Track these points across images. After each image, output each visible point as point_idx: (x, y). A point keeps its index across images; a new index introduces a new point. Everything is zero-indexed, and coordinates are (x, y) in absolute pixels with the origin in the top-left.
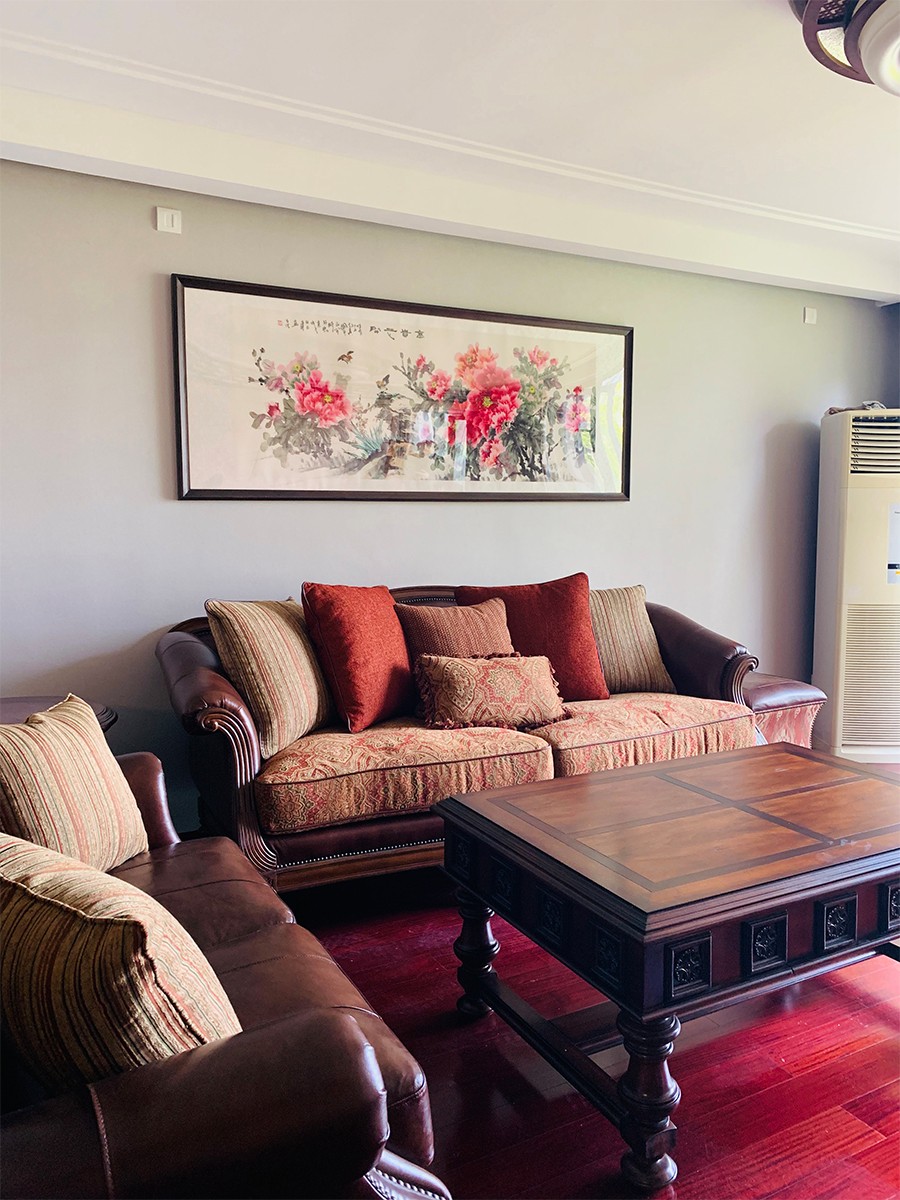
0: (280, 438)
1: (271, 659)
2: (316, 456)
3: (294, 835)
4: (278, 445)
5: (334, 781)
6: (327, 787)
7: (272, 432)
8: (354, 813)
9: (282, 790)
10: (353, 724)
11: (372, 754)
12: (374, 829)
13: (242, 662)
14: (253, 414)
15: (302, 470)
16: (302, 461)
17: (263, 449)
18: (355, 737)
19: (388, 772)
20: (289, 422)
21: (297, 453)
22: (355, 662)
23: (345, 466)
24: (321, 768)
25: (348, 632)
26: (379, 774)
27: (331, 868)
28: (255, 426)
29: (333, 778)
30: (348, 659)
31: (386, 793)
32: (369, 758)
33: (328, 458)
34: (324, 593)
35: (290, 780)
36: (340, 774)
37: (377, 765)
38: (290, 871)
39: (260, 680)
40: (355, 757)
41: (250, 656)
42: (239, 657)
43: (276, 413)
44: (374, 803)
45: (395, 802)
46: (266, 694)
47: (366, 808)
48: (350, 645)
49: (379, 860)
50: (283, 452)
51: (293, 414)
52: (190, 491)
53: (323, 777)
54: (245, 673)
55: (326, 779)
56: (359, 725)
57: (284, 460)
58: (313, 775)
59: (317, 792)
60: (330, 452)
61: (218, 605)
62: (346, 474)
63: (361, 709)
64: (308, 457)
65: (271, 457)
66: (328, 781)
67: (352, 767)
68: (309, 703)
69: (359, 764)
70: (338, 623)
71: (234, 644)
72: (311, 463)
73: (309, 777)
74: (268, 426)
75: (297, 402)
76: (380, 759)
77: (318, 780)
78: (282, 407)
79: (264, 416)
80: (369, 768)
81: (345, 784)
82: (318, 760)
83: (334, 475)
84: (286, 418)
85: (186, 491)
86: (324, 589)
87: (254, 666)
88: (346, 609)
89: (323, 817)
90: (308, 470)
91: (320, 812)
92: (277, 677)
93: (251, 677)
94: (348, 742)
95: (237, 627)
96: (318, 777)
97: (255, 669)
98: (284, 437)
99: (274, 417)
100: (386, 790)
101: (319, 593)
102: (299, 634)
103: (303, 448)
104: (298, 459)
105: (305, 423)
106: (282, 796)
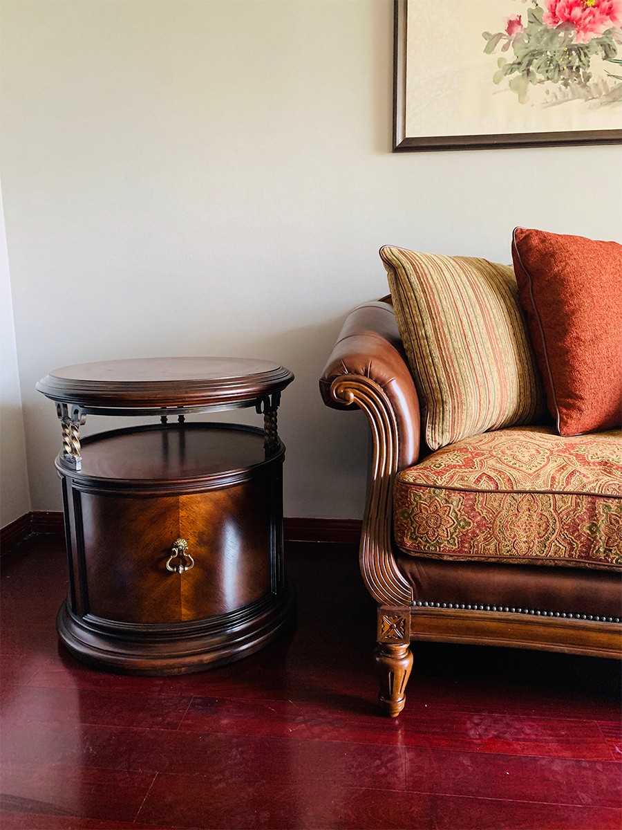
0: (519, 64)
1: (452, 320)
2: (566, 85)
3: (439, 562)
4: (517, 73)
5: (508, 498)
6: (496, 504)
7: (510, 56)
8: (536, 552)
9: (424, 495)
10: (564, 423)
11: (579, 467)
12: (567, 584)
13: (414, 324)
14: (486, 35)
15: (547, 104)
16: (547, 92)
17: (496, 82)
18: (562, 440)
19: (600, 503)
20: (532, 40)
21: (541, 82)
22: (578, 338)
23: (607, 95)
24: (492, 474)
25: (572, 295)
26: (585, 502)
27: (494, 624)
28: (488, 50)
29: (508, 492)
30: (566, 332)
31: (593, 533)
32: (572, 473)
33: (585, 86)
34: (543, 241)
35: (439, 483)
36: (520, 488)
37: (584, 487)
38: (431, 615)
39: (434, 347)
40: (551, 468)
41: (426, 315)
42: (412, 316)
43: (517, 29)
44: (570, 544)
45: (608, 550)
46: (440, 365)
47: (557, 549)
48: (573, 313)
49: (572, 632)
50: (522, 82)
51: (540, 28)
52: (406, 140)
53: (492, 487)
54: (418, 338)
55: (497, 491)
56: (573, 425)
57: (522, 94)
58: (478, 480)
59: (478, 508)
60: (588, 78)
61: (396, 253)
62: (607, 108)
63: (578, 403)
64: (555, 87)
65: (506, 90)
66: (499, 496)
67: (540, 482)
68: (503, 385)
69: (553, 478)
70: (559, 282)
71: (407, 299)
72: (558, 94)
73: (471, 482)
74: (505, 48)
75: (546, 11)
76: (590, 480)
77: (483, 492)
78: (525, 22)
79: (500, 35)
80: (570, 488)
81: (525, 506)
82: (492, 462)
83: (590, 108)
84: (529, 35)
85: (399, 140)
86: (544, 237)
87: (429, 327)
88: (573, 263)
89: (486, 547)
90: (554, 104)
91: (481, 538)
92: (458, 345)
93: (423, 342)
94: (549, 446)
95: (414, 279)
96: (483, 485)
97: (430, 332)
98: (525, 62)
99: (514, 35)
100: (593, 528)
101: (535, 241)
102: (503, 297)
103: (550, 74)
104: (542, 89)
105: (555, 40)
106: (424, 503)
